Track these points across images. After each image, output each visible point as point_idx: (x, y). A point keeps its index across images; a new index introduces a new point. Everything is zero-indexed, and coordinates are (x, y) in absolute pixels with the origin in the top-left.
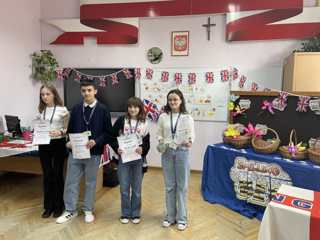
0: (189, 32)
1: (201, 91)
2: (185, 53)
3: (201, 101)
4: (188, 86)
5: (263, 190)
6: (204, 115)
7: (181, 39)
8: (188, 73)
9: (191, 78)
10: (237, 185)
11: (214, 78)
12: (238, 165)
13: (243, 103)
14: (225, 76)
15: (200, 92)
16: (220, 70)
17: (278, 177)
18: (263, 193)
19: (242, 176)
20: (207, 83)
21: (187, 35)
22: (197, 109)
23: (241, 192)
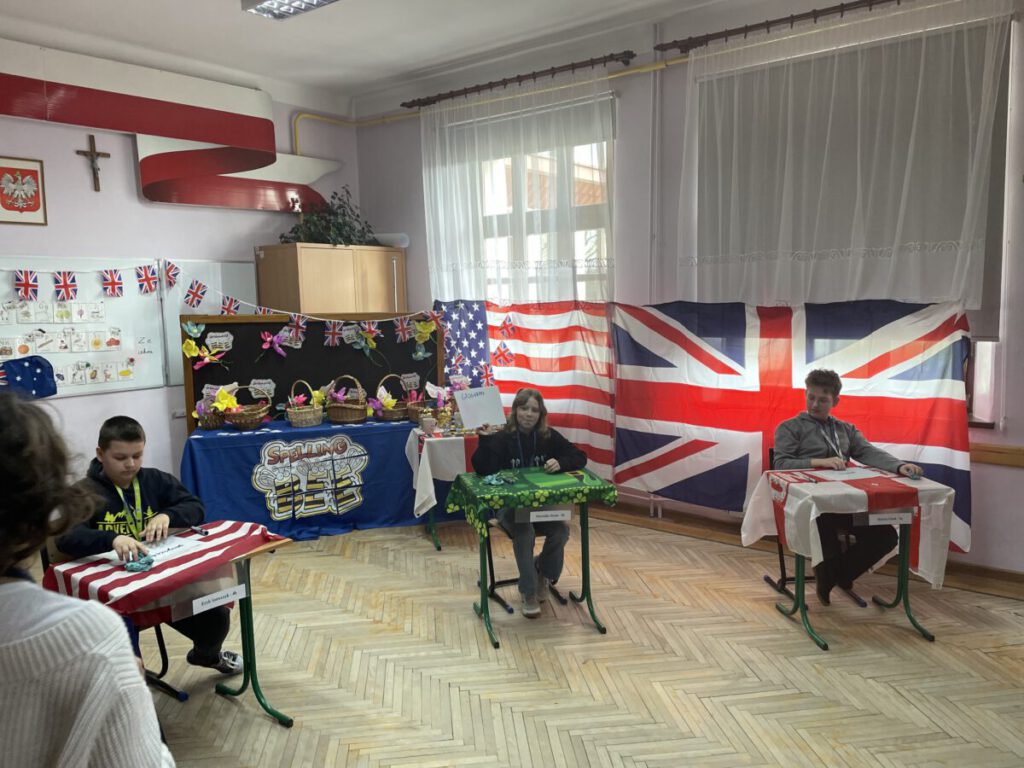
0: (41, 162)
1: (93, 316)
2: (37, 216)
3: (97, 343)
4: (56, 305)
5: (320, 486)
6: (107, 376)
7: (20, 178)
8: (52, 271)
9: (62, 284)
10: (271, 495)
11: (123, 286)
12: (268, 458)
13: (214, 340)
14: (148, 280)
15: (92, 320)
16: (135, 266)
17: (345, 454)
18: (321, 491)
19: (279, 476)
20: (106, 295)
21: (36, 172)
22: (88, 365)
23: (280, 505)
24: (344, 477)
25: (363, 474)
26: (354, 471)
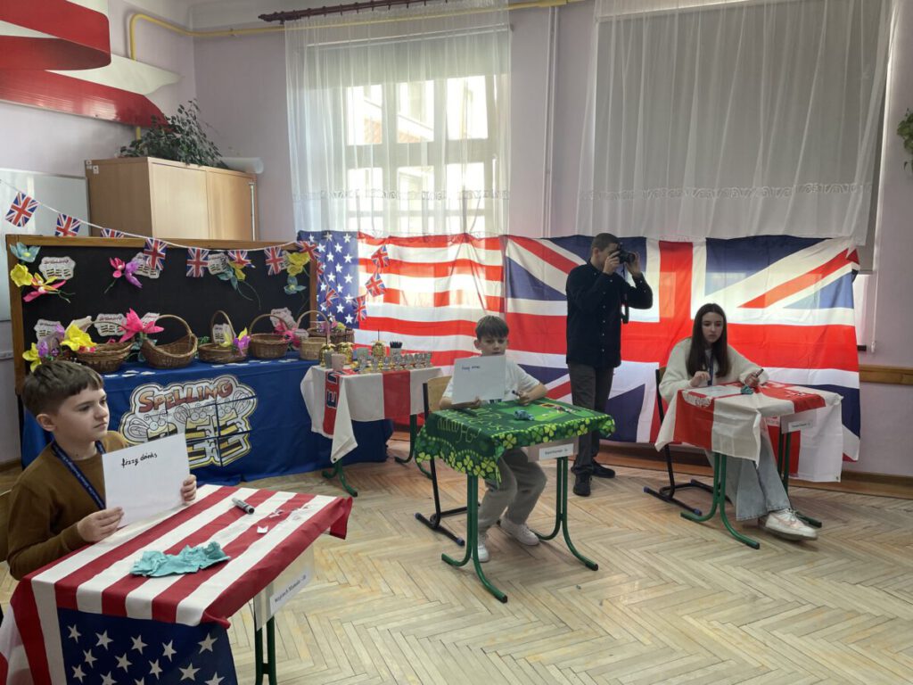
5: (201, 435)
12: (139, 405)
13: (51, 266)
17: (231, 398)
18: (201, 441)
19: (153, 426)
24: (228, 424)
25: (251, 419)
26: (240, 416)
